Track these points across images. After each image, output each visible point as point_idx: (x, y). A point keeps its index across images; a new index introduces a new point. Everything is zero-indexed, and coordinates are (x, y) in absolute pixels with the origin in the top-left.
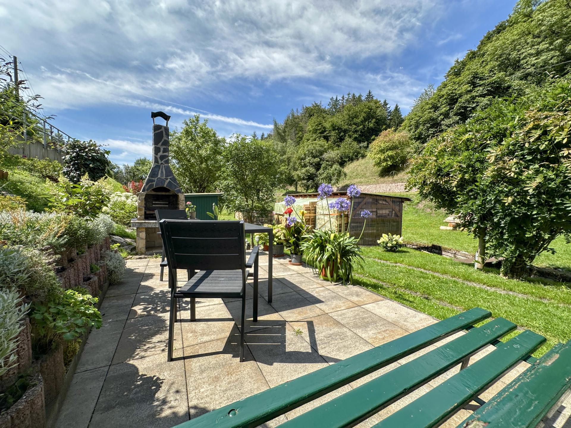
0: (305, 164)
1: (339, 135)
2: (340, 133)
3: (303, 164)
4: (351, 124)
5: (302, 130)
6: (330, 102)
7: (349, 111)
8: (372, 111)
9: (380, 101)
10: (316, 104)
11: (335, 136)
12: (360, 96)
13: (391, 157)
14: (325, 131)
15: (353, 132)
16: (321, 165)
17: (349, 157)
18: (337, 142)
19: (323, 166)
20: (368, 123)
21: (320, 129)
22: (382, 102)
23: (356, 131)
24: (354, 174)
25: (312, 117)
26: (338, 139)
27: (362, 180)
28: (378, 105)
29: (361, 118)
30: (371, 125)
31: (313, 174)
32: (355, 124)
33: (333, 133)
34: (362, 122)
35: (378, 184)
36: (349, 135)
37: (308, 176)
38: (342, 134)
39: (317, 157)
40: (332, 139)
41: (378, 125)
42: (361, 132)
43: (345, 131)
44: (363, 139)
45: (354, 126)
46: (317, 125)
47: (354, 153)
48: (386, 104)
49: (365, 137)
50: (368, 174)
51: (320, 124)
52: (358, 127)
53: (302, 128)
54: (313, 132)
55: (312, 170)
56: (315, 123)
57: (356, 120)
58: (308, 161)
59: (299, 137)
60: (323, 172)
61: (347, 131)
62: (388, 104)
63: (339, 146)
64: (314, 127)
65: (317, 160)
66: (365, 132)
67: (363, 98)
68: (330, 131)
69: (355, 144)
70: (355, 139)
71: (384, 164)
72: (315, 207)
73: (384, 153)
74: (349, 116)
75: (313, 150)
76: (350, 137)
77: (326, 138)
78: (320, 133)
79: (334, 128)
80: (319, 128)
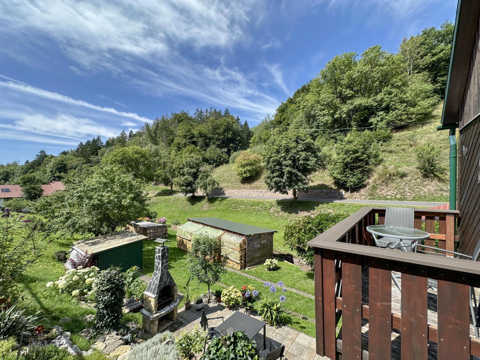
0: (183, 173)
1: (205, 141)
2: (206, 140)
3: (182, 173)
4: (214, 133)
5: (172, 133)
6: (196, 112)
7: (213, 123)
8: (230, 125)
9: (234, 117)
10: (183, 112)
11: (202, 142)
12: (220, 112)
13: (249, 171)
14: (194, 137)
15: (216, 140)
16: (198, 175)
17: (214, 160)
18: (204, 147)
19: (200, 176)
20: (227, 134)
21: (188, 136)
22: (236, 117)
23: (218, 140)
24: (221, 179)
25: (181, 123)
26: (204, 144)
27: (229, 184)
28: (234, 121)
29: (222, 130)
30: (230, 136)
31: (191, 182)
32: (217, 134)
33: (200, 140)
34: (223, 132)
35: (241, 189)
36: (213, 142)
37: (187, 183)
38: (208, 141)
39: (193, 168)
40: (200, 144)
41: (234, 136)
42: (222, 140)
43: (210, 139)
44: (224, 146)
45: (217, 136)
46: (186, 132)
47: (217, 157)
48: (238, 119)
49: (225, 145)
50: (232, 180)
51: (189, 131)
52: (220, 136)
53: (173, 132)
54: (183, 137)
55: (190, 179)
56: (185, 130)
57: (218, 131)
58: (187, 171)
59: (170, 139)
60: (200, 181)
61: (212, 138)
62: (240, 119)
63: (205, 150)
64: (184, 133)
65: (194, 170)
66: (225, 141)
67: (222, 114)
68: (198, 137)
69: (218, 150)
70: (218, 146)
71: (245, 175)
72: (220, 240)
73: (244, 167)
74: (213, 127)
75: (190, 162)
76: (214, 143)
77: (194, 143)
78: (189, 139)
79: (201, 135)
80: (188, 134)
